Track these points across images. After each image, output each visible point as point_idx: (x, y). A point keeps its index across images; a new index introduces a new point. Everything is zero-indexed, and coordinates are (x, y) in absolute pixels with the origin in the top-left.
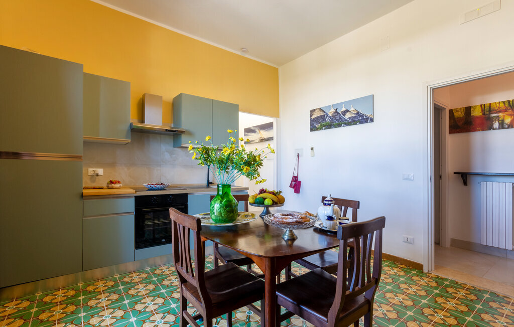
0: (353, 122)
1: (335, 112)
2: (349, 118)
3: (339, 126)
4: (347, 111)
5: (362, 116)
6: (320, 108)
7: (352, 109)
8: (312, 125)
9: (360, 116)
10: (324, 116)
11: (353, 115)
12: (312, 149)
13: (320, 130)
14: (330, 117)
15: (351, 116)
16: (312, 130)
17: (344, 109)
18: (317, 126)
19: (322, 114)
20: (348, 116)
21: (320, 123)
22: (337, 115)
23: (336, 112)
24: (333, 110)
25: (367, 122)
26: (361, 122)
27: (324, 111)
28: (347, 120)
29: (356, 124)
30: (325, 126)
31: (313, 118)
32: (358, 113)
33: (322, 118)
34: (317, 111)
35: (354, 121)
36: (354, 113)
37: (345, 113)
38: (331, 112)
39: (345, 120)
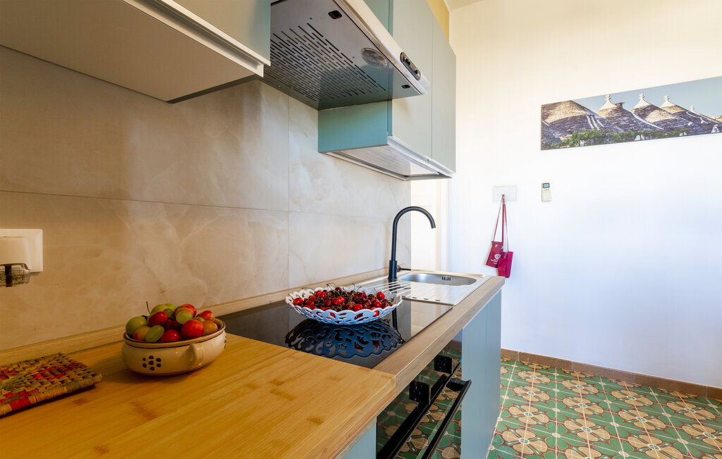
0: (669, 130)
1: (616, 110)
2: (658, 124)
3: (629, 138)
4: (653, 108)
5: (695, 119)
6: (571, 101)
7: (666, 104)
8: (544, 135)
9: (690, 120)
10: (584, 117)
11: (670, 117)
12: (546, 186)
13: (572, 146)
14: (602, 120)
15: (663, 118)
16: (545, 146)
17: (642, 104)
18: (562, 139)
19: (578, 112)
20: (653, 118)
21: (571, 133)
22: (623, 116)
23: (620, 109)
24: (610, 106)
25: (710, 133)
26: (691, 132)
27: (583, 108)
28: (651, 127)
29: (677, 135)
30: (585, 139)
31: (550, 120)
32: (683, 114)
33: (580, 121)
34: (562, 106)
35: (672, 129)
36: (673, 111)
37: (644, 112)
38: (604, 110)
39: (646, 126)
